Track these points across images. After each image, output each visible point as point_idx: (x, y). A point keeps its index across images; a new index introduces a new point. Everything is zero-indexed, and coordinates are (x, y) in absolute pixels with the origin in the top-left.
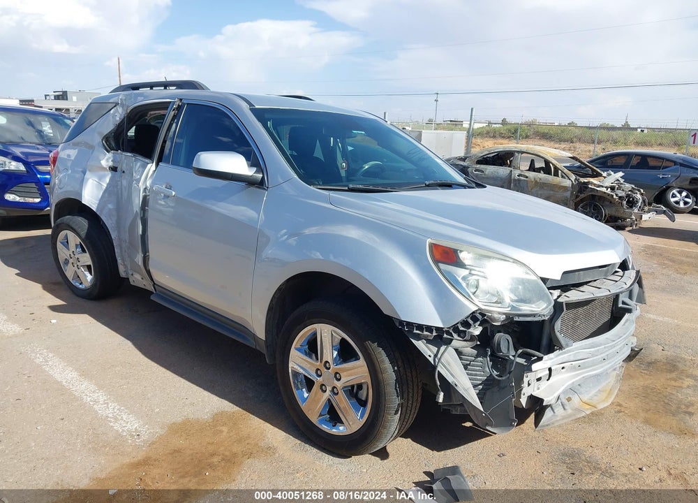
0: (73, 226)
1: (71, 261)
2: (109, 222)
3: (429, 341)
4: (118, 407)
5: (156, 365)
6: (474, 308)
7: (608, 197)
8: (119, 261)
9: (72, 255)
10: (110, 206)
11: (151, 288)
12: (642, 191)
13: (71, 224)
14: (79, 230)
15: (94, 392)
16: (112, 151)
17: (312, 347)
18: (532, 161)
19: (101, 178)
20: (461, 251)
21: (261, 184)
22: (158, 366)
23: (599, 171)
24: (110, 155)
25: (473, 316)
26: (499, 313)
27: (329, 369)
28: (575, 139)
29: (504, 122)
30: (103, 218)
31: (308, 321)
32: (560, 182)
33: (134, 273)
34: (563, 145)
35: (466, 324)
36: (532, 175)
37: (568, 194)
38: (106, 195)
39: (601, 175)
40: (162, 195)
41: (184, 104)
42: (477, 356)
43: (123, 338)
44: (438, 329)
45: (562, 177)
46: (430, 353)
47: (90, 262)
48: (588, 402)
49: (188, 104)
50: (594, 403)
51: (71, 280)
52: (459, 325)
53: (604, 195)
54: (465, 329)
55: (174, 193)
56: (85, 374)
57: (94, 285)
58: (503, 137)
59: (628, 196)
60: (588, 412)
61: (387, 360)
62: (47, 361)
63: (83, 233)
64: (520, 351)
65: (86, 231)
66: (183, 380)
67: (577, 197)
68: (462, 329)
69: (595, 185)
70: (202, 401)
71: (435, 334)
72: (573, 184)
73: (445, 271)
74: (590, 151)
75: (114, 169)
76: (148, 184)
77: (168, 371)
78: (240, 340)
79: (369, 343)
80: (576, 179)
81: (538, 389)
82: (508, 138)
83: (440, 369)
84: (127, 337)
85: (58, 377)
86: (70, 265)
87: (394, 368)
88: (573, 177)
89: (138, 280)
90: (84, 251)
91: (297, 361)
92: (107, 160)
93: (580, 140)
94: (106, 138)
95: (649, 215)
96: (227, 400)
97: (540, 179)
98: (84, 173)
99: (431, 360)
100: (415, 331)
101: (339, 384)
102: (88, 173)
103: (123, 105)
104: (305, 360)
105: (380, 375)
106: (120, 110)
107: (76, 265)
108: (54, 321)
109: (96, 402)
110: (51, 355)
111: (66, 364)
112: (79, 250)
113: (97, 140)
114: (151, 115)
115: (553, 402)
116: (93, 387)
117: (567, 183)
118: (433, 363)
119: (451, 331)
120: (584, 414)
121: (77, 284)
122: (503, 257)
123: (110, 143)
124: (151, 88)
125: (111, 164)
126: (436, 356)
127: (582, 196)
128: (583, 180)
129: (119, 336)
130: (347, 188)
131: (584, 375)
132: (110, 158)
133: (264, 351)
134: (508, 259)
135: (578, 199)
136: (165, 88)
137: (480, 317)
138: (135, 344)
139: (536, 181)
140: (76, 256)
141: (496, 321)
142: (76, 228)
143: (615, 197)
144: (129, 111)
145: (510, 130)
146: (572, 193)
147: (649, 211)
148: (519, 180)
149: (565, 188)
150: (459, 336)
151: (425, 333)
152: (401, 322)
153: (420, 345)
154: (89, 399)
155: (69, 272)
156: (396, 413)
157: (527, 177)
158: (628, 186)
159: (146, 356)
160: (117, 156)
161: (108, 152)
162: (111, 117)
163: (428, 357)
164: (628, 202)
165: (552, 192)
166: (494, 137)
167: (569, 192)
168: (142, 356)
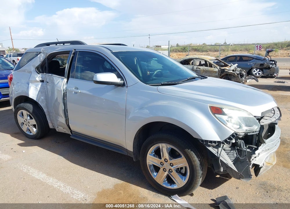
0: (26, 108)
1: (25, 123)
2: (42, 105)
3: (214, 147)
4: (71, 188)
5: (78, 166)
6: (233, 132)
7: (233, 74)
8: (49, 121)
9: (26, 121)
10: (42, 98)
11: (69, 133)
12: (244, 70)
13: (25, 107)
14: (29, 110)
15: (57, 182)
16: (41, 74)
17: (158, 153)
18: (200, 62)
19: (37, 86)
20: (223, 108)
21: (123, 85)
22: (80, 166)
23: (227, 64)
24: (40, 75)
25: (233, 135)
26: (242, 133)
27: (167, 161)
28: (208, 51)
29: (177, 45)
30: (39, 103)
31: (155, 143)
32: (213, 70)
33: (59, 126)
34: (204, 53)
35: (230, 138)
36: (201, 67)
37: (217, 74)
38: (40, 93)
39: (228, 66)
40: (74, 92)
41: (77, 51)
42: (231, 150)
43: (58, 156)
44: (218, 142)
45: (214, 67)
46: (215, 152)
47: (35, 123)
48: (269, 162)
49: (79, 51)
50: (271, 162)
51: (25, 131)
52: (227, 139)
53: (231, 74)
54: (230, 141)
55: (80, 91)
56: (48, 174)
57: (37, 133)
58: (180, 52)
59: (240, 73)
60: (271, 167)
61: (195, 156)
62: (29, 171)
63: (31, 111)
64: (247, 146)
65: (32, 110)
66: (94, 172)
67: (221, 75)
68: (228, 141)
69: (227, 70)
70: (106, 180)
71: (217, 144)
72: (218, 70)
73: (218, 117)
74: (215, 55)
75: (42, 81)
76: (65, 88)
77: (85, 168)
78: (119, 152)
79: (187, 150)
80: (220, 68)
81: (256, 160)
82: (182, 52)
83: (221, 158)
84: (60, 155)
85: (37, 177)
86: (25, 125)
87: (198, 159)
88: (218, 67)
89: (61, 129)
90: (31, 118)
91: (151, 160)
92: (39, 78)
93: (210, 51)
94: (37, 68)
95: (249, 80)
96: (117, 178)
97: (205, 69)
98: (29, 84)
99: (216, 154)
100: (209, 144)
101: (172, 168)
102: (30, 84)
103: (44, 53)
104: (154, 159)
105: (193, 163)
106: (42, 55)
107: (28, 125)
108: (24, 151)
109: (60, 187)
110: (29, 167)
111: (38, 171)
112: (29, 118)
113: (33, 69)
114: (58, 56)
115: (262, 166)
116: (55, 180)
117: (216, 70)
118: (217, 156)
119: (224, 142)
120: (270, 168)
121: (29, 133)
122: (238, 109)
123: (39, 70)
124: (56, 45)
125: (41, 79)
126: (217, 153)
127: (223, 75)
128: (222, 68)
129: (56, 155)
130: (161, 84)
131: (271, 153)
132: (40, 77)
133: (132, 156)
134: (241, 110)
135: (221, 76)
136: (64, 44)
137: (235, 135)
138: (64, 157)
139: (204, 70)
140: (28, 121)
141: (240, 136)
142: (27, 109)
143: (236, 74)
144: (48, 55)
145: (182, 49)
146: (218, 74)
147: (248, 79)
148: (197, 70)
149: (216, 72)
150: (227, 144)
151: (213, 144)
152: (202, 141)
153: (210, 149)
154: (56, 186)
155: (24, 128)
156: (201, 178)
157: (200, 69)
158: (239, 69)
159: (72, 162)
160: (44, 75)
161: (38, 74)
162: (38, 59)
163: (215, 154)
164: (241, 75)
165: (210, 74)
166: (176, 52)
167: (218, 73)
168: (71, 163)
